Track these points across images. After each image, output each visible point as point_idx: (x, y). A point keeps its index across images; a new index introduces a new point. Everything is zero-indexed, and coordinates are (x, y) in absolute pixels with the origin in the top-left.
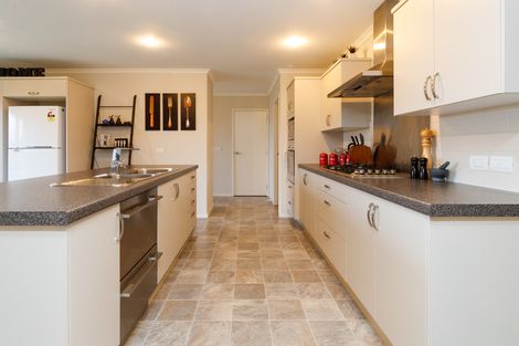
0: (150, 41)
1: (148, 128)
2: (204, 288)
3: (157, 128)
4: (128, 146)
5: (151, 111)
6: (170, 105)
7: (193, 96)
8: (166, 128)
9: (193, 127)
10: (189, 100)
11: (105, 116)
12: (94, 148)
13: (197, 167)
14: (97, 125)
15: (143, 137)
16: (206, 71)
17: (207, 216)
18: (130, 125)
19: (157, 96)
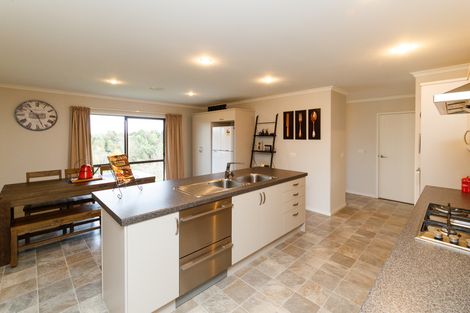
0: (268, 80)
1: (285, 137)
2: (269, 282)
3: (291, 137)
4: (271, 151)
5: (287, 125)
6: (300, 119)
7: (318, 111)
8: (297, 138)
9: (318, 137)
10: (314, 115)
11: (260, 129)
12: (253, 151)
13: (306, 174)
14: (255, 136)
15: (281, 143)
16: (329, 88)
17: (329, 214)
18: (274, 135)
19: (291, 113)
